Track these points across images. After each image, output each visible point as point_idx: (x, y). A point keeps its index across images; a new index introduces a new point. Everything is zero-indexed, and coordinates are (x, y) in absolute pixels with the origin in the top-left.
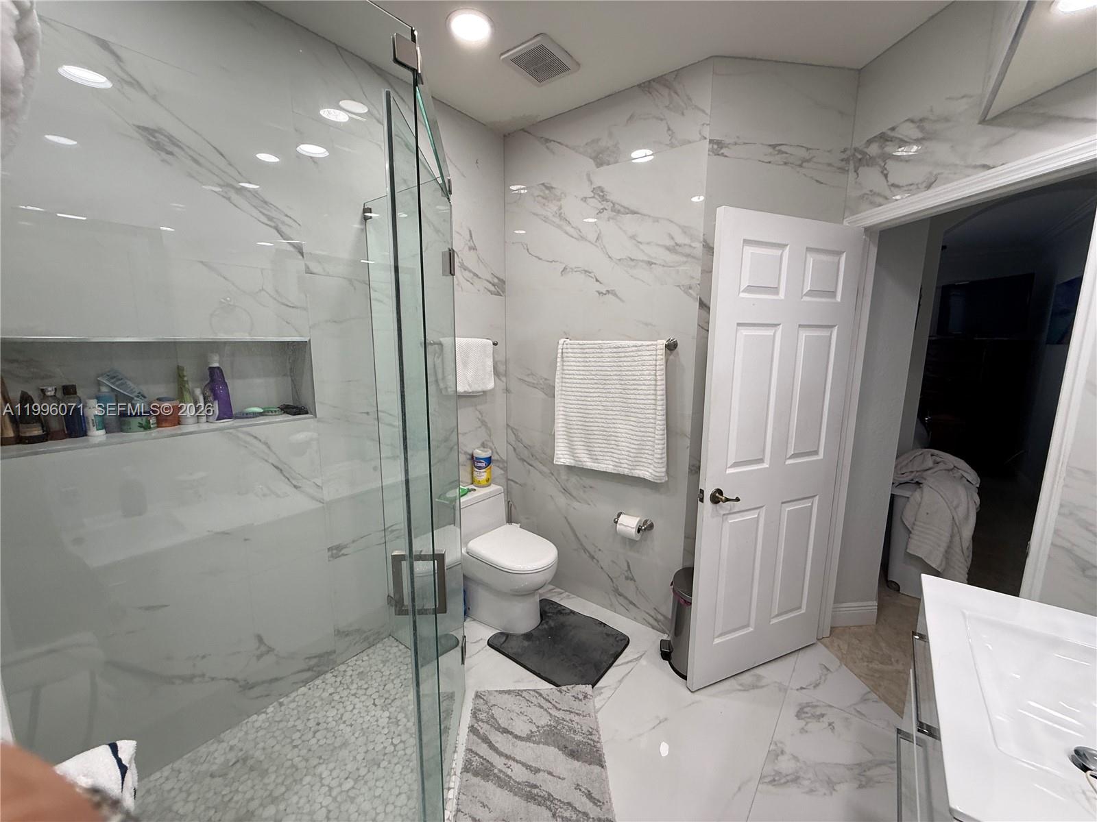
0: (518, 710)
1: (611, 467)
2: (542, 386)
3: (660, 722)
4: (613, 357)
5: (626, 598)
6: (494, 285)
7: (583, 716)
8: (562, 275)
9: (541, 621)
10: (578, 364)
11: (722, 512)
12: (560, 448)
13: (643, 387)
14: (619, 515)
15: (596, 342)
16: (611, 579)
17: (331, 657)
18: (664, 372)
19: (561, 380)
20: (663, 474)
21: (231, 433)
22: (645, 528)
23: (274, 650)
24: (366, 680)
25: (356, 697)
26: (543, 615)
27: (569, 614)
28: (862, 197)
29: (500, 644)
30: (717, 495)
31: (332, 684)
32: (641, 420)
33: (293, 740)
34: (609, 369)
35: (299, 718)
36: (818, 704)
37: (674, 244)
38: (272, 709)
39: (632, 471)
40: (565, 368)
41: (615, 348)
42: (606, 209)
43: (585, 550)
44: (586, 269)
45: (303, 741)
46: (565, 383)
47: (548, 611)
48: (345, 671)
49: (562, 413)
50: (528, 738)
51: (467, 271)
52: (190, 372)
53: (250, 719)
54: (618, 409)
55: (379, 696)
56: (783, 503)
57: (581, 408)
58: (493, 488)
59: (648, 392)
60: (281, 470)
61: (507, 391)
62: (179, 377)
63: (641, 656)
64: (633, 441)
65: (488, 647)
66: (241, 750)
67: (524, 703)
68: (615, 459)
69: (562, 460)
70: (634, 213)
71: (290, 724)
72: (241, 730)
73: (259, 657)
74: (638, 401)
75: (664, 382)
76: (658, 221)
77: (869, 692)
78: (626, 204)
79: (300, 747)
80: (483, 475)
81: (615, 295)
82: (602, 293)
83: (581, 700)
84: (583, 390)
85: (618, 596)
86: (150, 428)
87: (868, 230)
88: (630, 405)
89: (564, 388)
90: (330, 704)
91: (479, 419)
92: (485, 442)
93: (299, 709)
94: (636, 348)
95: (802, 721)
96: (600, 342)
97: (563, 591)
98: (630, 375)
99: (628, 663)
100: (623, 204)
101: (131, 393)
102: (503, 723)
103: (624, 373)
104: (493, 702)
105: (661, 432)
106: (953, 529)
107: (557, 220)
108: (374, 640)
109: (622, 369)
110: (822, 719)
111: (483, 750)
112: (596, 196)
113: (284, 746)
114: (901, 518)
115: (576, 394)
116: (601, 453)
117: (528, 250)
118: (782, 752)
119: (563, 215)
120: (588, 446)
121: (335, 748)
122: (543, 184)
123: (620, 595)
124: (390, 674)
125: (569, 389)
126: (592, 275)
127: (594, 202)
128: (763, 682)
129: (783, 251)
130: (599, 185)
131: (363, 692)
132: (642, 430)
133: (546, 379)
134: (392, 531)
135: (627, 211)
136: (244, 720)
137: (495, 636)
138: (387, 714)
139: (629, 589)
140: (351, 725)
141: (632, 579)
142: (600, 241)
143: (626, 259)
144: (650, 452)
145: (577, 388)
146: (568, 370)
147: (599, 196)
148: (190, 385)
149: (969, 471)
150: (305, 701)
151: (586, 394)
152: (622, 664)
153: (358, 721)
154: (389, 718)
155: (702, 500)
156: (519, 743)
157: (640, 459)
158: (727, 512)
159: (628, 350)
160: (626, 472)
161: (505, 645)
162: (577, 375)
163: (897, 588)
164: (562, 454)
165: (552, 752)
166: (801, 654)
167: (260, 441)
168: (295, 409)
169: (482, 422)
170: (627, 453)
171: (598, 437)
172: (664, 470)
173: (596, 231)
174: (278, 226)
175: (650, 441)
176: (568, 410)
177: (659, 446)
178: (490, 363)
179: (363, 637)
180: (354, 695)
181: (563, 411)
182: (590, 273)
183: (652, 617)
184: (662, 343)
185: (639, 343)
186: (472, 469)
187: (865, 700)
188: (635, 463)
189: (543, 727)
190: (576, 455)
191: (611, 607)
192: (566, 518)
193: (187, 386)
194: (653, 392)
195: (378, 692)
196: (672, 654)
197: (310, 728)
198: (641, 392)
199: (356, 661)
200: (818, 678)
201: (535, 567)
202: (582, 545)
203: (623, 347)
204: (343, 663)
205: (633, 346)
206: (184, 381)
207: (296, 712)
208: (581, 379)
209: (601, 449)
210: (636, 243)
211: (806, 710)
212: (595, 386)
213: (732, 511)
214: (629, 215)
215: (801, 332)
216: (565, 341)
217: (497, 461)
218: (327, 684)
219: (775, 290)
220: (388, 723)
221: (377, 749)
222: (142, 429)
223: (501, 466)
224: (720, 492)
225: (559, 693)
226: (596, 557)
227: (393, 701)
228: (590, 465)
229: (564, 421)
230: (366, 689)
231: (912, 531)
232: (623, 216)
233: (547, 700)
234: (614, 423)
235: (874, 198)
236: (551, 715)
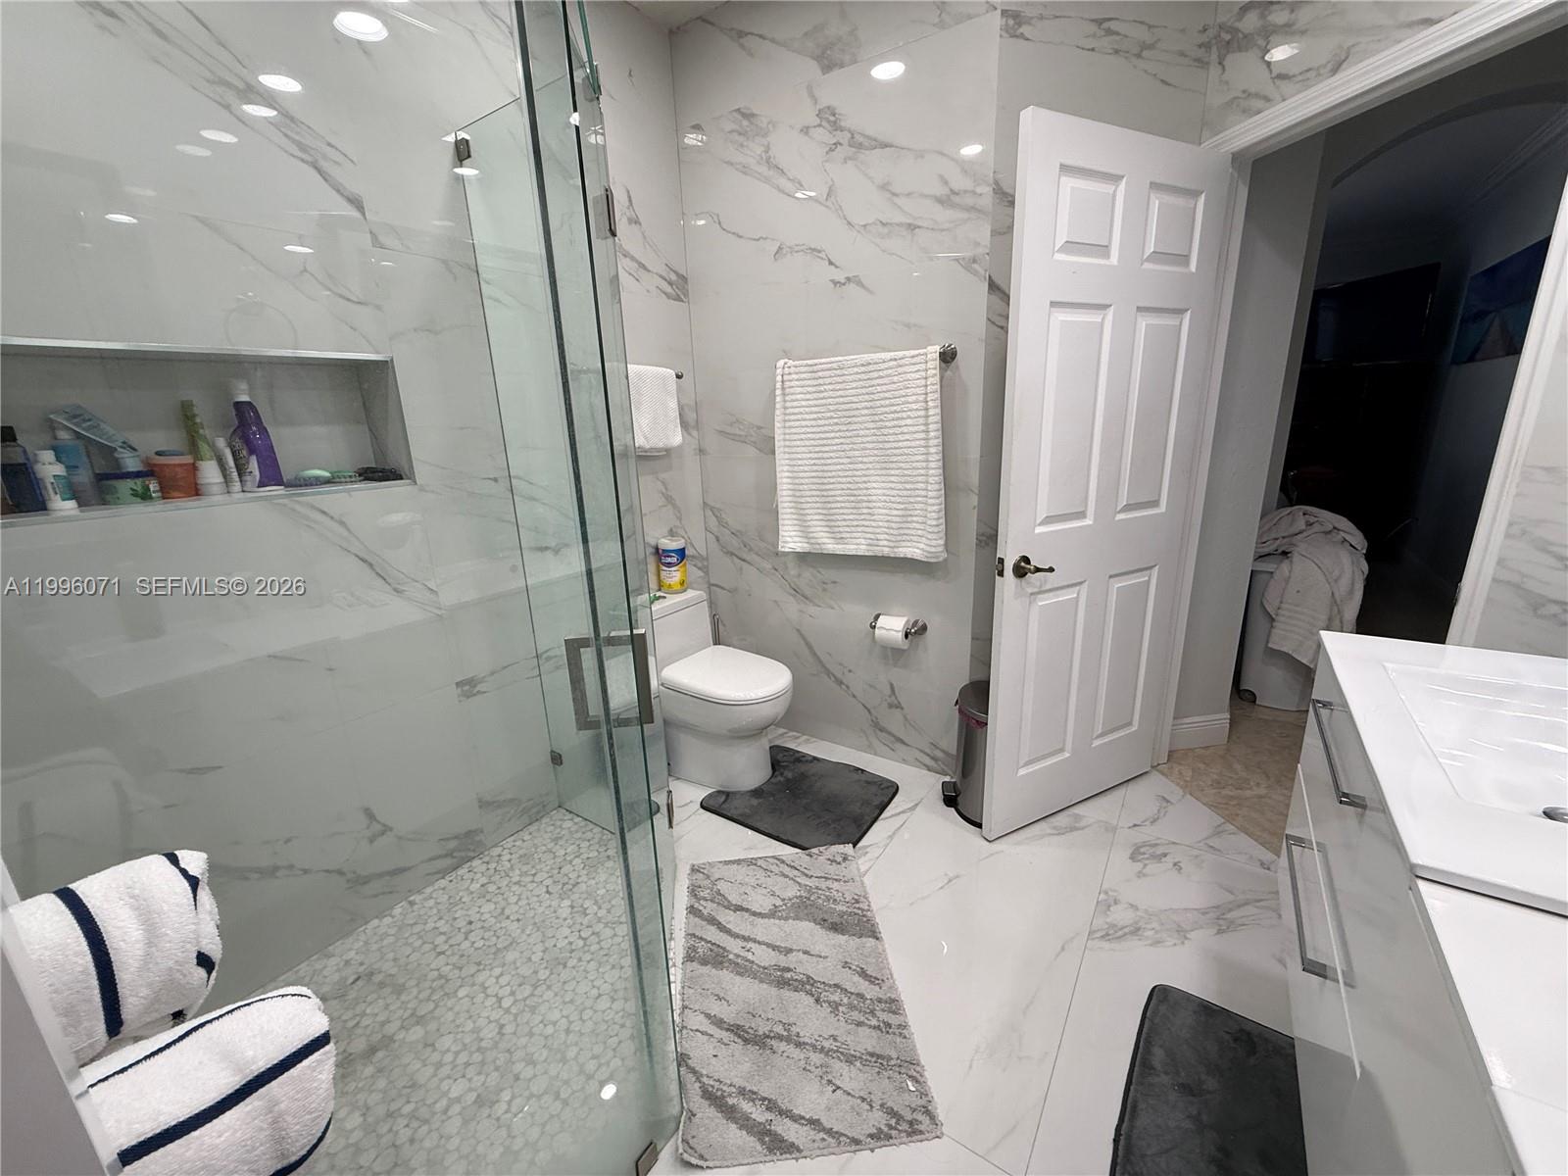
0: (753, 882)
1: (864, 547)
2: (753, 439)
3: (950, 881)
4: (860, 380)
5: (890, 733)
6: (670, 284)
7: (845, 882)
8: (776, 260)
9: (773, 773)
10: (808, 396)
11: (1030, 590)
12: (786, 528)
13: (909, 422)
14: (877, 617)
15: (833, 359)
16: (869, 711)
17: (477, 838)
18: (938, 395)
19: (782, 425)
20: (941, 549)
21: (285, 505)
22: (916, 632)
23: (391, 829)
24: (532, 863)
25: (521, 886)
26: (775, 765)
27: (811, 762)
28: (1230, 104)
29: (718, 805)
30: (1023, 564)
31: (482, 873)
32: (906, 472)
33: (436, 946)
34: (855, 399)
35: (441, 919)
36: (1158, 842)
37: (949, 193)
38: (400, 910)
39: (896, 550)
40: (788, 404)
41: (863, 365)
42: (841, 144)
43: (829, 673)
44: (813, 247)
45: (451, 946)
46: (790, 427)
47: (781, 759)
48: (499, 856)
49: (787, 474)
50: (773, 914)
51: (628, 259)
52: (204, 413)
53: (371, 926)
54: (871, 459)
55: (555, 882)
56: (1111, 577)
57: (814, 464)
58: (691, 594)
59: (916, 428)
60: (371, 565)
61: (701, 451)
62: (186, 417)
63: (917, 805)
64: (895, 506)
65: (702, 811)
66: (361, 964)
67: (760, 874)
68: (869, 536)
69: (791, 545)
70: (885, 145)
71: (430, 925)
72: (358, 940)
73: (371, 841)
74: (900, 444)
75: (938, 411)
76: (922, 157)
77: (1224, 823)
78: (870, 132)
79: (447, 953)
80: (674, 576)
81: (860, 284)
82: (839, 282)
83: (839, 863)
84: (818, 436)
85: (879, 733)
86: (151, 498)
87: (1237, 158)
88: (888, 452)
89: (787, 437)
90: (484, 897)
91: (663, 493)
92: (674, 530)
93: (440, 907)
94: (895, 363)
95: (1139, 863)
96: (840, 358)
97: (799, 735)
98: (886, 406)
99: (899, 814)
100: (867, 133)
101: (112, 442)
102: (734, 899)
103: (878, 403)
104: (717, 876)
105: (937, 487)
106: (1331, 610)
107: (763, 169)
108: (538, 812)
109: (876, 397)
110: (1164, 859)
111: (712, 934)
112: (824, 123)
113: (424, 954)
114: (1262, 603)
115: (807, 443)
116: (848, 529)
117: (720, 223)
118: (1116, 902)
119: (772, 160)
120: (828, 520)
121: (498, 950)
122: (738, 110)
123: (882, 730)
124: (566, 854)
125: (796, 437)
126: (823, 255)
127: (822, 135)
128: (1082, 824)
129: (1117, 186)
130: (827, 105)
131: (530, 878)
132: (908, 486)
133: (760, 428)
134: (548, 659)
135: (874, 143)
136: (361, 926)
137: (710, 795)
138: (566, 903)
139: (894, 722)
140: (518, 920)
141: (899, 706)
142: (833, 197)
143: (874, 223)
144: (920, 519)
145: (808, 433)
146: (792, 407)
147: (829, 122)
148: (206, 432)
149: (1352, 532)
150: (446, 897)
151: (821, 442)
152: (893, 816)
153: (527, 915)
154: (572, 907)
155: (1001, 574)
156: (760, 921)
157: (906, 531)
158: (1036, 590)
159: (883, 366)
160: (886, 551)
161: (724, 806)
162: (807, 413)
163: (1252, 698)
164: (790, 537)
165: (807, 926)
166: (1131, 785)
167: (332, 518)
168: (381, 472)
169: (667, 499)
170: (886, 524)
171: (843, 505)
172: (942, 542)
173: (826, 183)
174: (316, 161)
175: (919, 502)
176: (796, 468)
177: (935, 508)
178: (673, 404)
179: (520, 809)
180: (518, 883)
181: (788, 471)
182: (820, 252)
183: (928, 755)
184: (934, 350)
185: (900, 354)
186: (658, 567)
187: (1219, 833)
188: (899, 538)
189: (790, 900)
190: (811, 535)
191: (870, 749)
192: (798, 630)
193: (201, 431)
194: (923, 428)
195: (551, 877)
196: (959, 798)
197: (459, 929)
198: (905, 429)
199: (514, 841)
200: (1156, 812)
201: (761, 695)
202: (823, 666)
203: (876, 363)
204: (496, 846)
205: (891, 360)
206: (195, 423)
207: (435, 911)
208: (814, 419)
209: (848, 523)
210: (889, 195)
211: (1142, 850)
212: (837, 428)
213: (1044, 589)
214: (877, 150)
215: (1139, 319)
216: (786, 363)
217: (693, 557)
218: (475, 873)
219: (1103, 250)
220: (571, 913)
221: (559, 945)
222: (139, 500)
223: (700, 565)
224: (1026, 560)
225: (808, 857)
226: (844, 681)
227: (574, 886)
228: (832, 547)
229: (790, 486)
230: (534, 875)
231: (1277, 618)
232: (867, 152)
233: (792, 867)
234: (865, 482)
235: (1248, 103)
236: (799, 883)
